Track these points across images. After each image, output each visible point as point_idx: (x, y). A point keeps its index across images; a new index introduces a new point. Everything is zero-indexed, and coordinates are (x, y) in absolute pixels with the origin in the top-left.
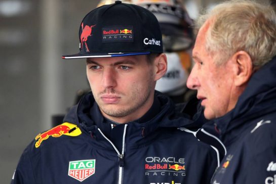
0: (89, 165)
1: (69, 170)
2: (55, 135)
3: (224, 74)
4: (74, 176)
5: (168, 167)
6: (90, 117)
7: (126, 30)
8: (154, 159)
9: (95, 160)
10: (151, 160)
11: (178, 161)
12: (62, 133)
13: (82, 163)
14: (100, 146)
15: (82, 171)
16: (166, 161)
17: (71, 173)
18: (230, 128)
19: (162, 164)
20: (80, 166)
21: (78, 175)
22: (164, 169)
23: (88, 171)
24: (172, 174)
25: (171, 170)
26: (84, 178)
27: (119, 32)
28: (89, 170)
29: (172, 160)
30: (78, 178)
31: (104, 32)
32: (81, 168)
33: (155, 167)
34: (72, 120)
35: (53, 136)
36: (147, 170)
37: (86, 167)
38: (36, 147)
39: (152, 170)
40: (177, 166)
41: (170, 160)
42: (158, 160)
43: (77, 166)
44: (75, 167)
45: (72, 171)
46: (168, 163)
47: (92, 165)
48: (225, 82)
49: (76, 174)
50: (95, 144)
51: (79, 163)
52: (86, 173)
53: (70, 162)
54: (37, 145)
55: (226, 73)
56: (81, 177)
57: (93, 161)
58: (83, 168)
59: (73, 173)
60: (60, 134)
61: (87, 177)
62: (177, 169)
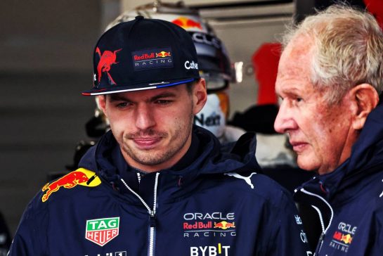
0: (112, 224)
1: (87, 231)
2: (67, 185)
3: (337, 115)
4: (93, 239)
5: (213, 225)
6: (112, 161)
7: (163, 53)
8: (194, 216)
9: (119, 218)
10: (191, 216)
11: (226, 217)
12: (77, 182)
13: (103, 222)
14: (125, 200)
15: (103, 232)
16: (210, 217)
17: (89, 235)
18: (342, 187)
19: (206, 221)
20: (100, 226)
21: (98, 238)
22: (208, 229)
23: (111, 233)
24: (218, 234)
25: (218, 229)
26: (106, 241)
27: (155, 55)
28: (112, 230)
29: (218, 216)
30: (99, 242)
31: (135, 57)
32: (101, 228)
33: (196, 225)
34: (89, 166)
35: (65, 186)
36: (186, 229)
37: (109, 227)
38: (43, 201)
39: (193, 229)
40: (224, 223)
41: (215, 216)
42: (199, 217)
43: (97, 225)
44: (94, 227)
45: (90, 233)
46: (213, 220)
47: (115, 224)
48: (339, 125)
49: (96, 236)
50: (118, 197)
51: (99, 222)
52: (108, 235)
53: (87, 221)
54: (44, 199)
55: (341, 113)
56: (102, 241)
57: (117, 220)
58: (104, 228)
59: (92, 235)
60: (74, 184)
61: (109, 240)
62: (224, 228)
